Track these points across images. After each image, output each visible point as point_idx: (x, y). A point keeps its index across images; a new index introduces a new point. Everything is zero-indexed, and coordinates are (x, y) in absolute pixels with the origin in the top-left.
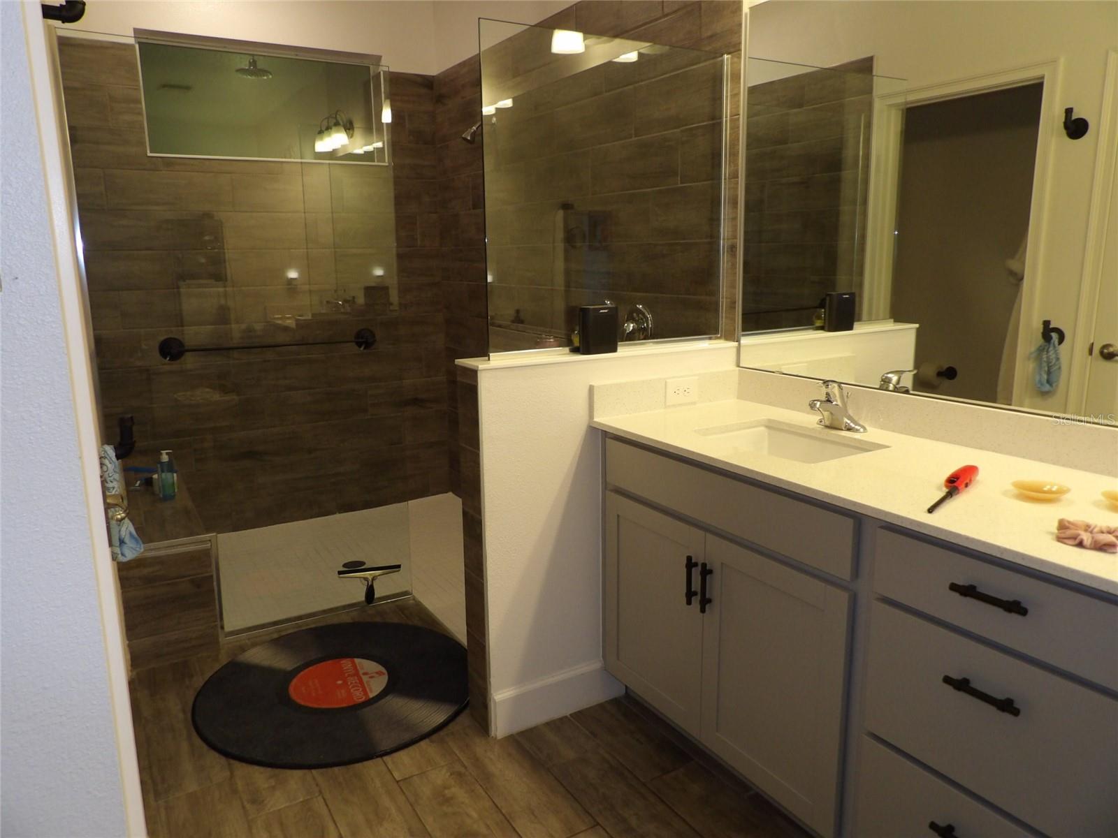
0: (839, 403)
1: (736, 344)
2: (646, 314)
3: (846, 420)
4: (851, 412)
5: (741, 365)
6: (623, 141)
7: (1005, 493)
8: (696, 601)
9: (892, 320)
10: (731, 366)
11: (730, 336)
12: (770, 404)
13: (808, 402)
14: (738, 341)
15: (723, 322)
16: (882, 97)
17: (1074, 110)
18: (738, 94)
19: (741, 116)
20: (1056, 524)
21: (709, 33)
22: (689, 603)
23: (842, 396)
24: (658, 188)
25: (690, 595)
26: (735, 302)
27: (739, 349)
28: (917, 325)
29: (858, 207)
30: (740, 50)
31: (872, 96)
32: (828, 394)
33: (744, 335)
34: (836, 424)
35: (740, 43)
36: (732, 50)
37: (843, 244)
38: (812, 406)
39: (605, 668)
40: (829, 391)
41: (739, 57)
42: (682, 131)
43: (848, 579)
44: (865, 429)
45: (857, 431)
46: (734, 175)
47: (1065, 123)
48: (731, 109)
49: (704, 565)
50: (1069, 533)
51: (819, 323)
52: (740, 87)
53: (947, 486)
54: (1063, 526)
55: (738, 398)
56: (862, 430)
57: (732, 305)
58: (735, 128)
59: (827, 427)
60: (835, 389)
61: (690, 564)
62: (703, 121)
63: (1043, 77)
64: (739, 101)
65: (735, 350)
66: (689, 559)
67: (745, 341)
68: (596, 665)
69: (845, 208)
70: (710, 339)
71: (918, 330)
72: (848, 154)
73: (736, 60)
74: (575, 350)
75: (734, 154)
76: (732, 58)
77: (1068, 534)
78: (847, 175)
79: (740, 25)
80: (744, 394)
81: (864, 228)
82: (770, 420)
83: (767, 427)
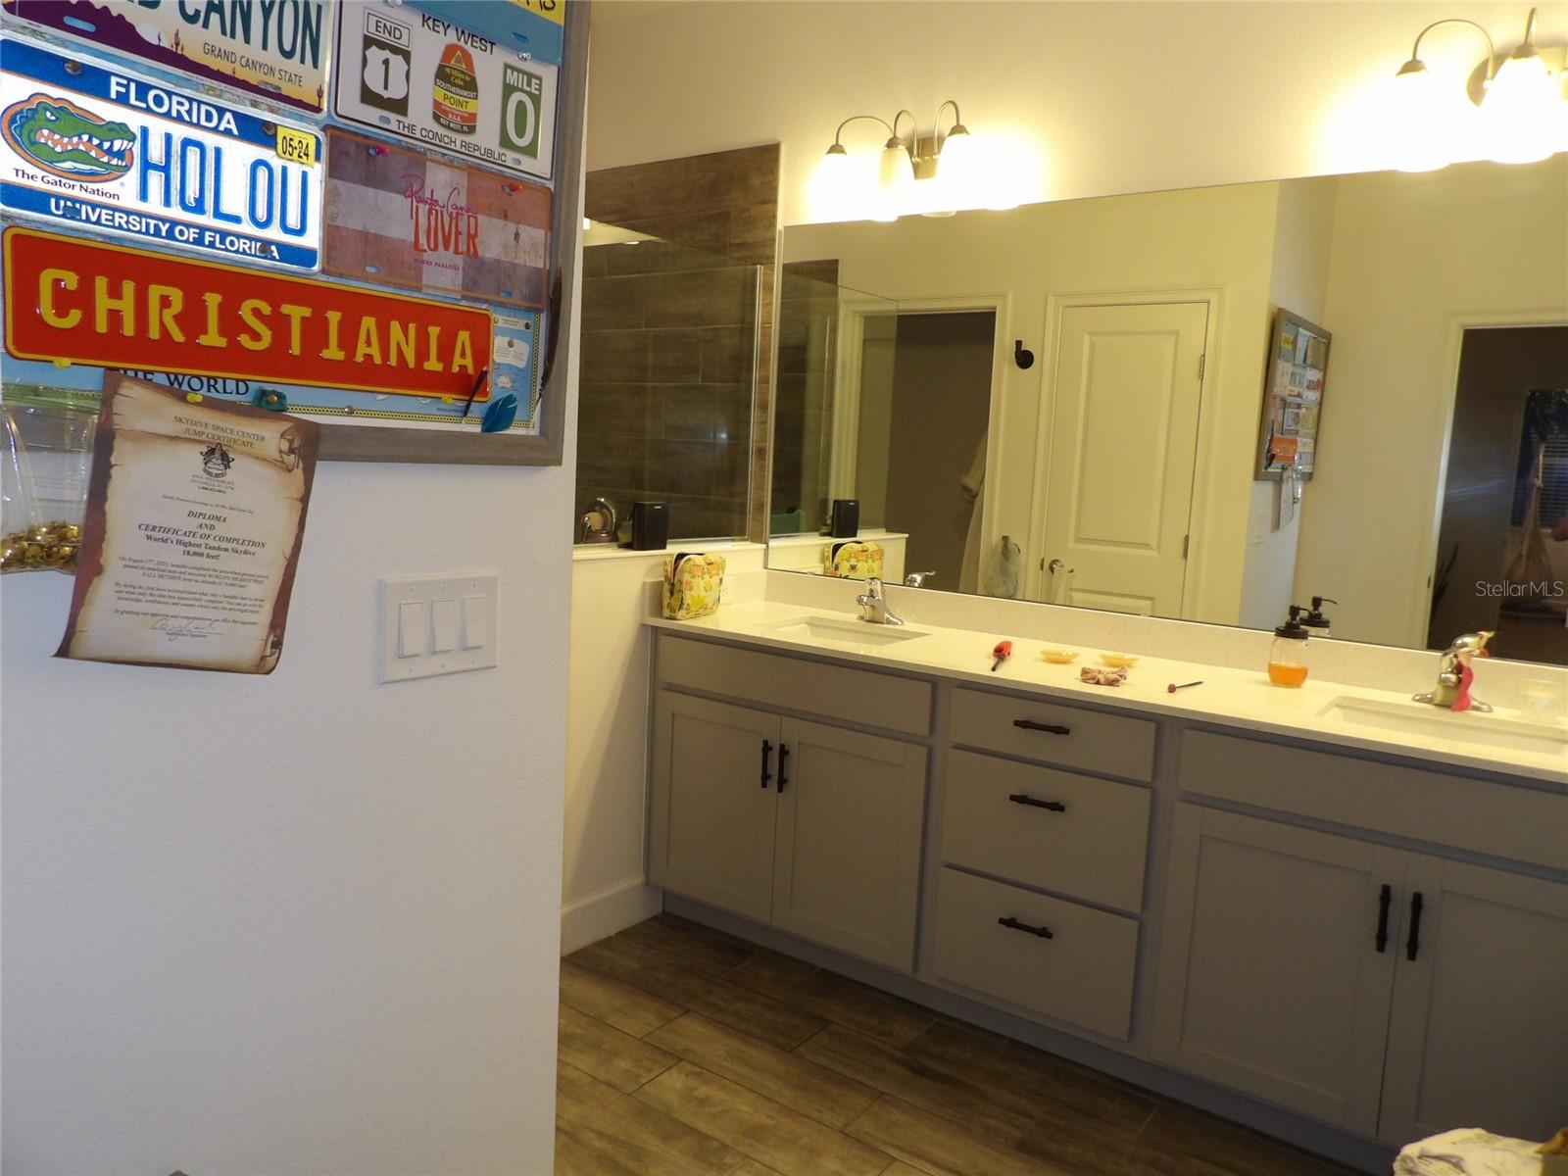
0: (880, 598)
1: (764, 546)
2: (611, 508)
3: (887, 615)
4: (890, 608)
5: (769, 567)
6: (630, 330)
7: (1036, 660)
8: (773, 784)
9: (884, 530)
10: (759, 568)
11: (757, 538)
12: (801, 604)
13: (856, 597)
14: (767, 544)
15: (750, 524)
16: (846, 302)
17: (1023, 343)
18: (771, 304)
19: (773, 325)
20: (1080, 672)
21: (738, 241)
22: (764, 785)
23: (883, 593)
24: (674, 384)
25: (765, 778)
26: (763, 505)
27: (767, 550)
28: (907, 535)
29: (824, 412)
30: (773, 263)
31: (836, 301)
32: (871, 591)
33: (772, 538)
34: (878, 618)
35: (774, 257)
36: (764, 261)
37: (808, 451)
38: (860, 601)
39: (647, 883)
40: (872, 587)
41: (773, 270)
42: (705, 330)
43: (927, 735)
44: (902, 622)
45: (896, 624)
46: (765, 381)
47: (1016, 353)
48: (762, 317)
49: (782, 747)
50: (1090, 675)
51: (825, 530)
52: (772, 298)
53: (995, 655)
54: (1085, 672)
55: (766, 600)
56: (900, 623)
57: (760, 507)
58: (766, 335)
59: (868, 621)
60: (877, 586)
61: (767, 748)
62: (730, 323)
63: (995, 308)
64: (771, 311)
65: (763, 552)
66: (766, 743)
67: (773, 543)
68: (637, 880)
69: (810, 413)
70: (733, 540)
71: (907, 539)
72: (813, 355)
73: (769, 272)
74: (628, 546)
75: (764, 361)
76: (765, 269)
77: (1087, 676)
78: (812, 378)
79: (774, 240)
80: (771, 596)
81: (830, 435)
82: (811, 618)
83: (809, 624)
